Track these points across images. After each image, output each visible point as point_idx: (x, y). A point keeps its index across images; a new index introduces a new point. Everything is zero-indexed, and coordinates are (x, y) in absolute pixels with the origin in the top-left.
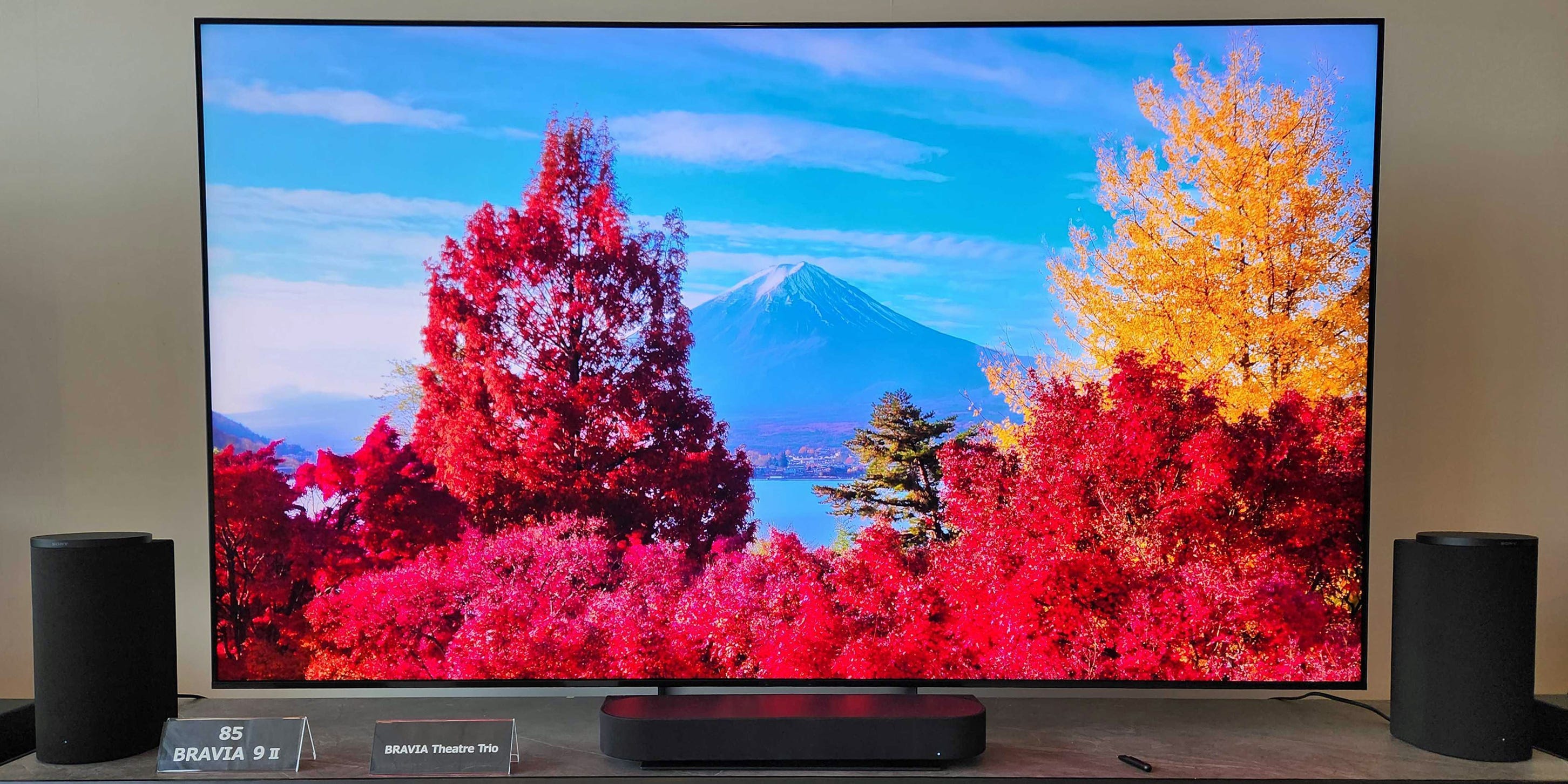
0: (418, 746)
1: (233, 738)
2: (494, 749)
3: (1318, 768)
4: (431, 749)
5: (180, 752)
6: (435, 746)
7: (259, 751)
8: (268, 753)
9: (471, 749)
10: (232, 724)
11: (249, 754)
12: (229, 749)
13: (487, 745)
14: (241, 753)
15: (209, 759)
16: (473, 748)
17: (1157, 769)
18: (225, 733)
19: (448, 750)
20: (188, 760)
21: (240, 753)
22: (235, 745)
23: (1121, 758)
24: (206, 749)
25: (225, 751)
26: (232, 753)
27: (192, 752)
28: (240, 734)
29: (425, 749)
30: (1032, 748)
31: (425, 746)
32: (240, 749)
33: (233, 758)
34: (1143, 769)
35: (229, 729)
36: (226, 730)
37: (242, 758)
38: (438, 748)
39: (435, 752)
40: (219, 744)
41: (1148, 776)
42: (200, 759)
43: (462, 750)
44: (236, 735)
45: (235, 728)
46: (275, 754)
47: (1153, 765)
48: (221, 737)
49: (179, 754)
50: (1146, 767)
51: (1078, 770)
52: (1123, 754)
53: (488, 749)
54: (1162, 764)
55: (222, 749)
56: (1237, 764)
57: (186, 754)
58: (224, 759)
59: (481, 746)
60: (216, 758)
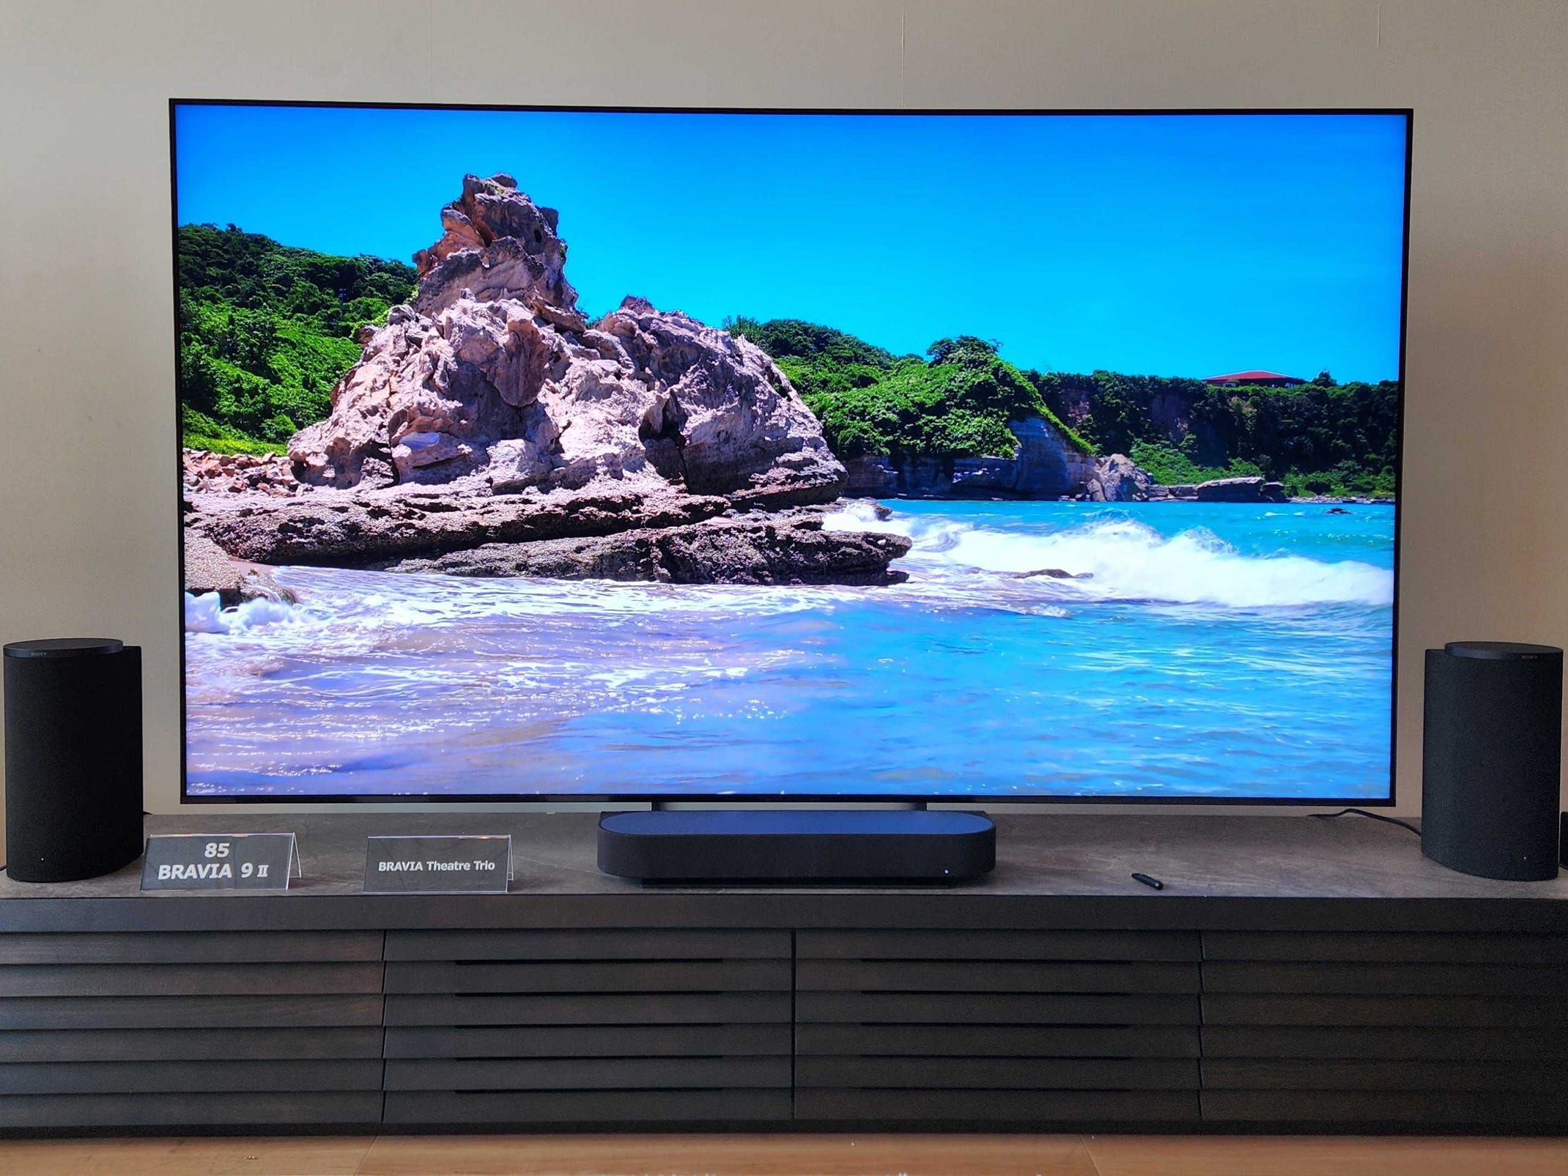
0: (413, 863)
1: (219, 855)
2: (490, 866)
3: (1334, 887)
4: (426, 866)
5: (165, 869)
6: (430, 863)
7: (247, 868)
8: (256, 870)
9: (467, 866)
10: (218, 841)
11: (236, 871)
12: (215, 866)
13: (484, 862)
14: (229, 870)
15: (195, 877)
16: (469, 865)
17: (1168, 887)
18: (211, 850)
19: (443, 867)
20: (173, 877)
21: (227, 871)
22: (222, 862)
23: (1134, 876)
24: (192, 867)
25: (211, 869)
26: (219, 870)
27: (178, 869)
28: (227, 851)
29: (420, 866)
30: (1045, 866)
31: (419, 863)
32: (227, 867)
33: (220, 877)
34: (1154, 886)
35: (215, 846)
36: (212, 847)
37: (230, 876)
38: (433, 865)
39: (430, 869)
40: (205, 861)
41: (1157, 893)
42: (185, 877)
43: (458, 867)
44: (222, 852)
45: (221, 845)
46: (263, 871)
47: (1164, 882)
48: (207, 854)
49: (165, 872)
50: (1157, 885)
51: (1088, 887)
52: (1136, 872)
53: (484, 867)
54: (1176, 882)
55: (208, 866)
56: (1251, 883)
57: (171, 871)
58: (211, 877)
59: (477, 863)
60: (203, 875)
